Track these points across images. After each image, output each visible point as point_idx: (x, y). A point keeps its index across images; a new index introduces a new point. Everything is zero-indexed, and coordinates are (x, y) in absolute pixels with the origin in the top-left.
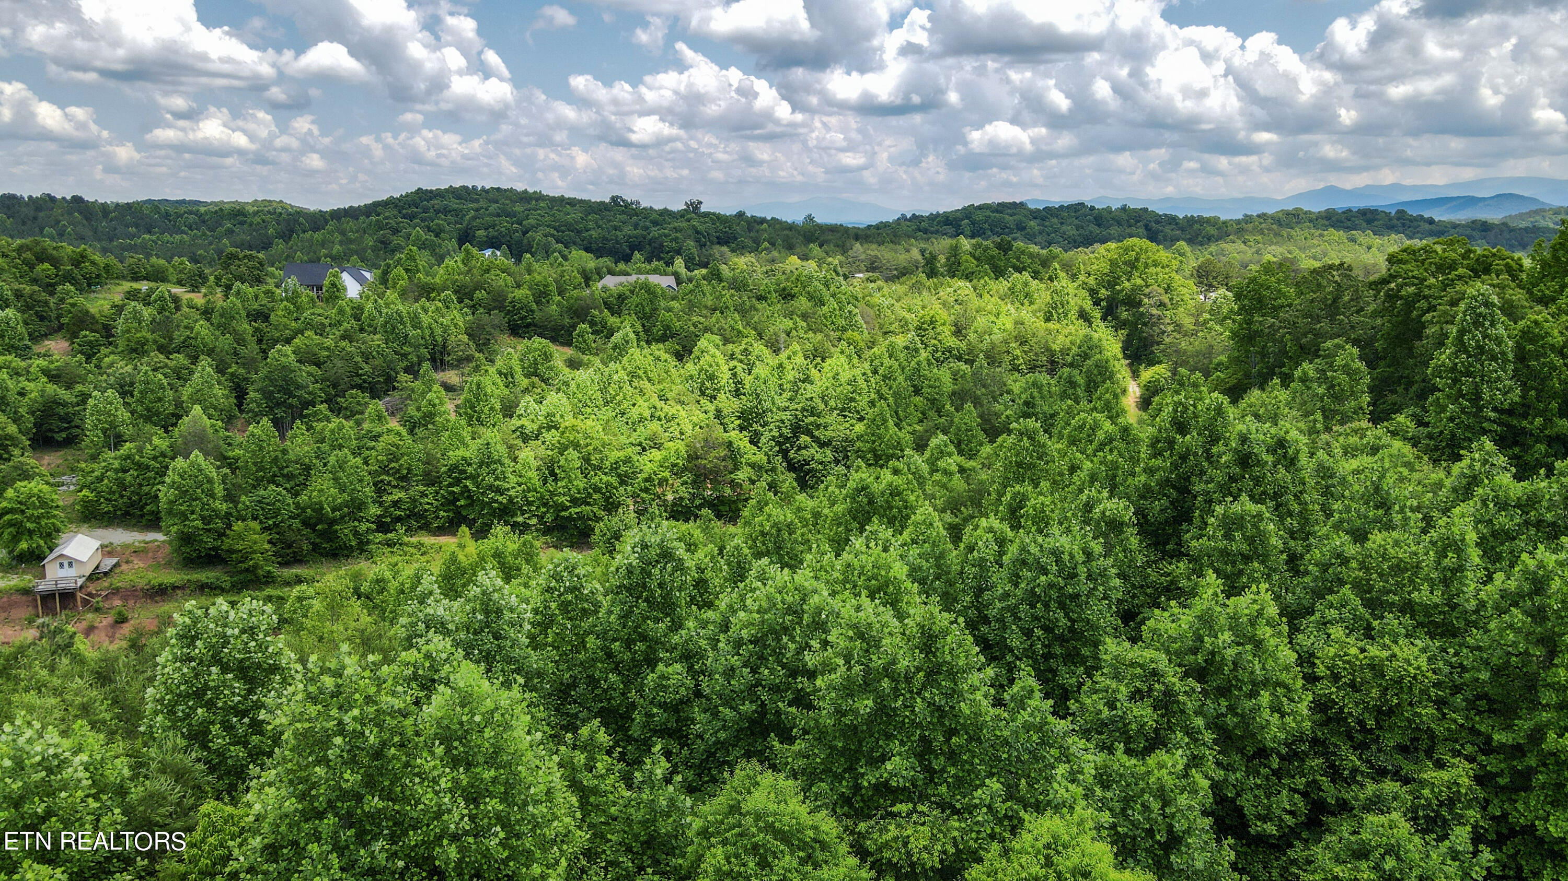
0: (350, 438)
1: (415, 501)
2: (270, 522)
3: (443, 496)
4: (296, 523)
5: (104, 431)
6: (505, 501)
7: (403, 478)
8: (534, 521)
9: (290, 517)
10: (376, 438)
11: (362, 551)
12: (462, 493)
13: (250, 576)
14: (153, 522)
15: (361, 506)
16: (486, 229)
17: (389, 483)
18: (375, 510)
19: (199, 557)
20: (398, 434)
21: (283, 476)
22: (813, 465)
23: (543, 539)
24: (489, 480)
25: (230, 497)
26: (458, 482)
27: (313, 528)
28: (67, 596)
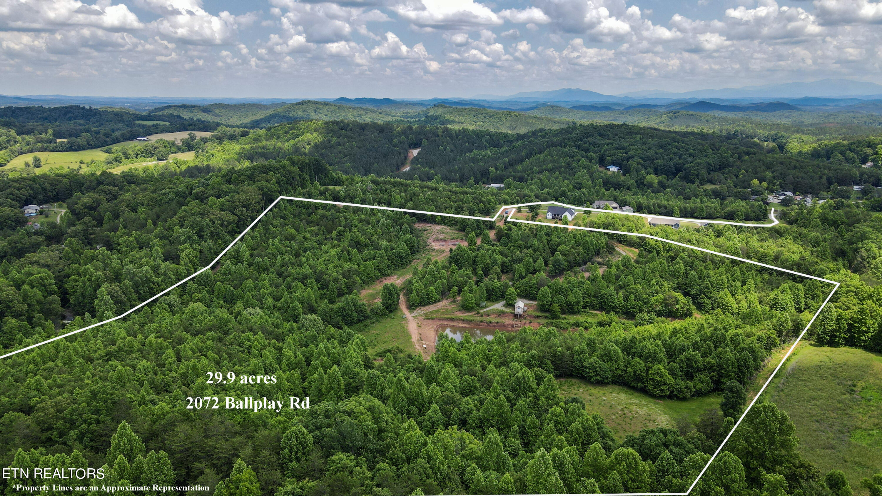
1: (592, 302)
2: (560, 304)
3: (599, 302)
5: (519, 274)
6: (614, 306)
7: (590, 296)
8: (621, 311)
9: (564, 303)
11: (579, 313)
12: (603, 302)
13: (555, 316)
14: (533, 299)
15: (579, 302)
17: (586, 297)
18: (582, 303)
19: (545, 310)
20: (589, 284)
21: (562, 292)
22: (704, 304)
23: (623, 317)
24: (611, 300)
25: (552, 297)
27: (568, 306)
28: (520, 315)
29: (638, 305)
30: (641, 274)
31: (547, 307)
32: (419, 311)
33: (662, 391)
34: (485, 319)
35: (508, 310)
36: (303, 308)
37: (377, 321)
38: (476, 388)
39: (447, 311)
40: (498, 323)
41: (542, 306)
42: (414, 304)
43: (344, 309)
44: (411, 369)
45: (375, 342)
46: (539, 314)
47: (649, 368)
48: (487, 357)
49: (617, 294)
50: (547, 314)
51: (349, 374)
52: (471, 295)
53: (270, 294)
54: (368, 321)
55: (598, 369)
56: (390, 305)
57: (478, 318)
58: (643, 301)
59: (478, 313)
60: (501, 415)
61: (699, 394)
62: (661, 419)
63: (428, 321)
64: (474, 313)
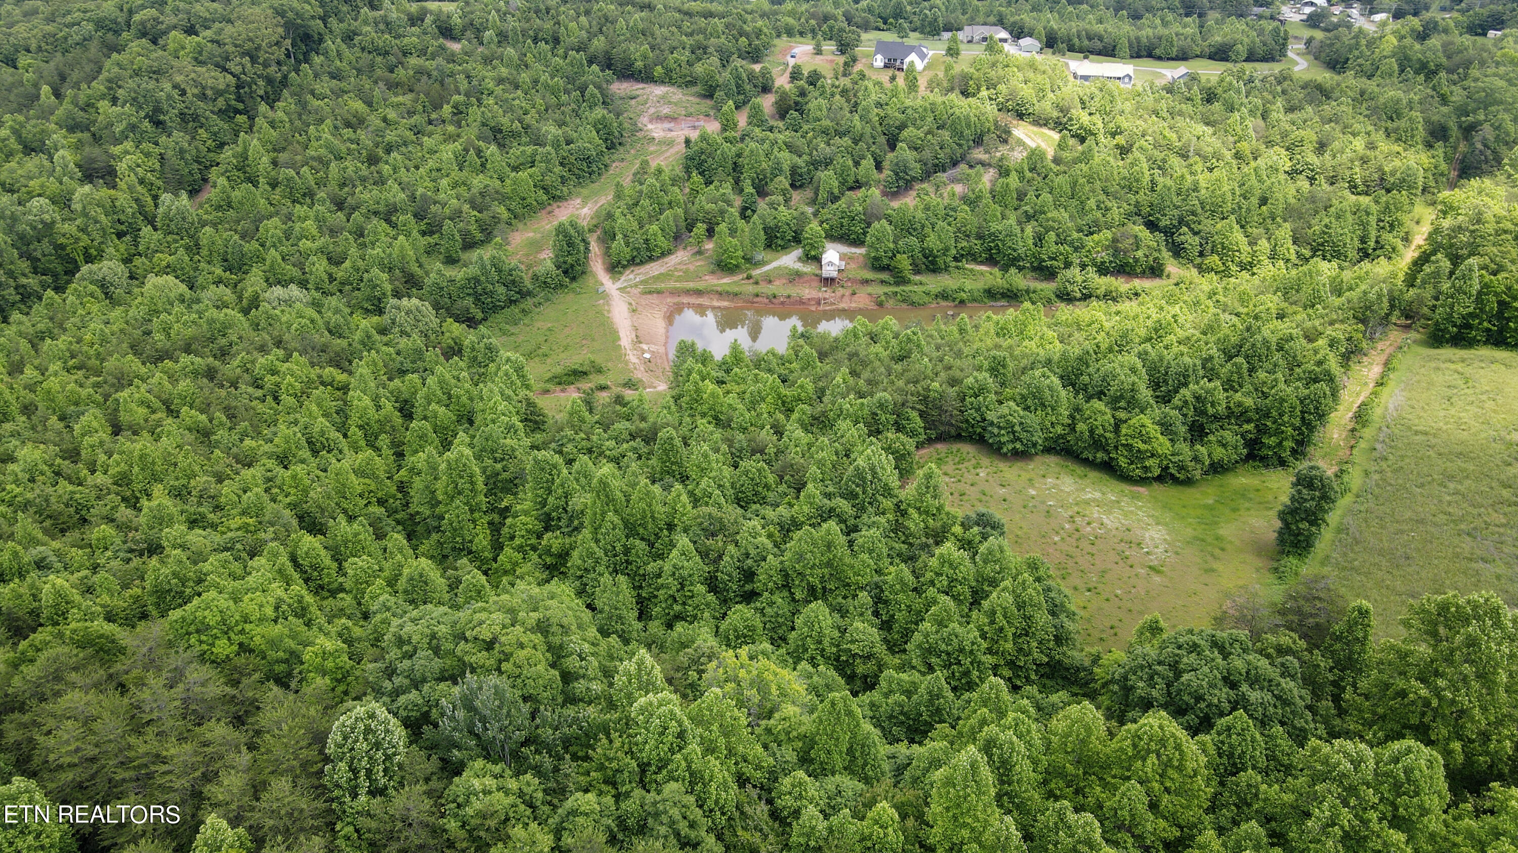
1: (971, 247)
2: (911, 255)
3: (985, 247)
4: (921, 255)
5: (829, 192)
6: (1016, 255)
7: (968, 236)
9: (919, 253)
10: (953, 210)
11: (946, 271)
12: (995, 247)
13: (902, 280)
14: (857, 244)
15: (948, 249)
17: (961, 238)
18: (954, 252)
19: (882, 268)
20: (967, 212)
21: (915, 230)
22: (1186, 245)
24: (1010, 244)
25: (894, 241)
26: (993, 241)
27: (927, 258)
28: (833, 280)
29: (1061, 254)
30: (1067, 189)
31: (886, 261)
32: (631, 276)
33: (1146, 469)
34: (764, 288)
35: (808, 268)
36: (391, 281)
37: (548, 300)
38: (767, 487)
39: (687, 276)
40: (789, 297)
41: (876, 259)
42: (619, 262)
43: (477, 280)
44: (626, 435)
45: (545, 349)
46: (870, 275)
47: (1120, 420)
48: (784, 403)
49: (1022, 231)
50: (885, 276)
51: (493, 451)
52: (735, 241)
53: (322, 251)
54: (530, 301)
55: (1017, 428)
56: (572, 266)
57: (750, 289)
58: (1071, 244)
59: (749, 277)
60: (829, 564)
61: (1217, 468)
62: (1152, 539)
63: (649, 296)
64: (741, 277)
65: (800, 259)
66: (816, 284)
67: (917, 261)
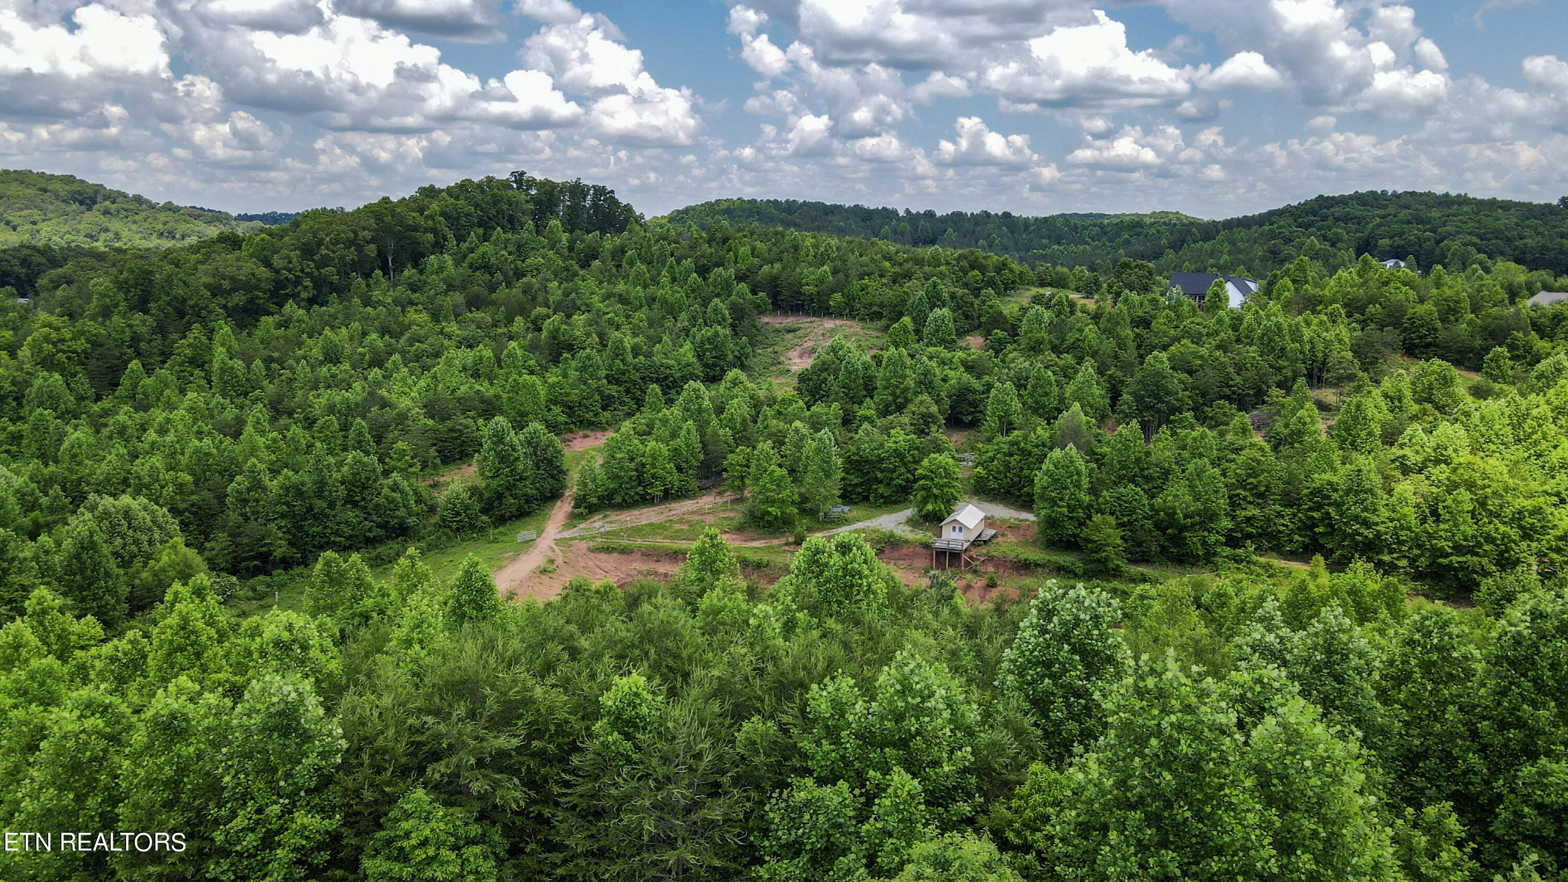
0: (1211, 448)
1: (1269, 520)
2: (1125, 519)
3: (1301, 520)
4: (1149, 524)
5: (1000, 418)
6: (1371, 536)
8: (1403, 563)
9: (1144, 517)
10: (1237, 451)
11: (1208, 562)
12: (1322, 520)
13: (1101, 567)
14: (1027, 504)
15: (1213, 517)
16: (1391, 237)
17: (1245, 498)
18: (1226, 523)
19: (1061, 541)
20: (1261, 449)
21: (1143, 477)
23: (1412, 584)
24: (1356, 510)
25: (1094, 491)
26: (1319, 507)
28: (958, 555)
31: (1071, 528)
32: (598, 524)
35: (915, 535)
39: (689, 530)
41: (1052, 524)
46: (1037, 555)
50: (1067, 558)
54: (402, 546)
59: (799, 542)
63: (603, 556)
64: (783, 541)
65: (911, 522)
66: (922, 563)
67: (1141, 535)
